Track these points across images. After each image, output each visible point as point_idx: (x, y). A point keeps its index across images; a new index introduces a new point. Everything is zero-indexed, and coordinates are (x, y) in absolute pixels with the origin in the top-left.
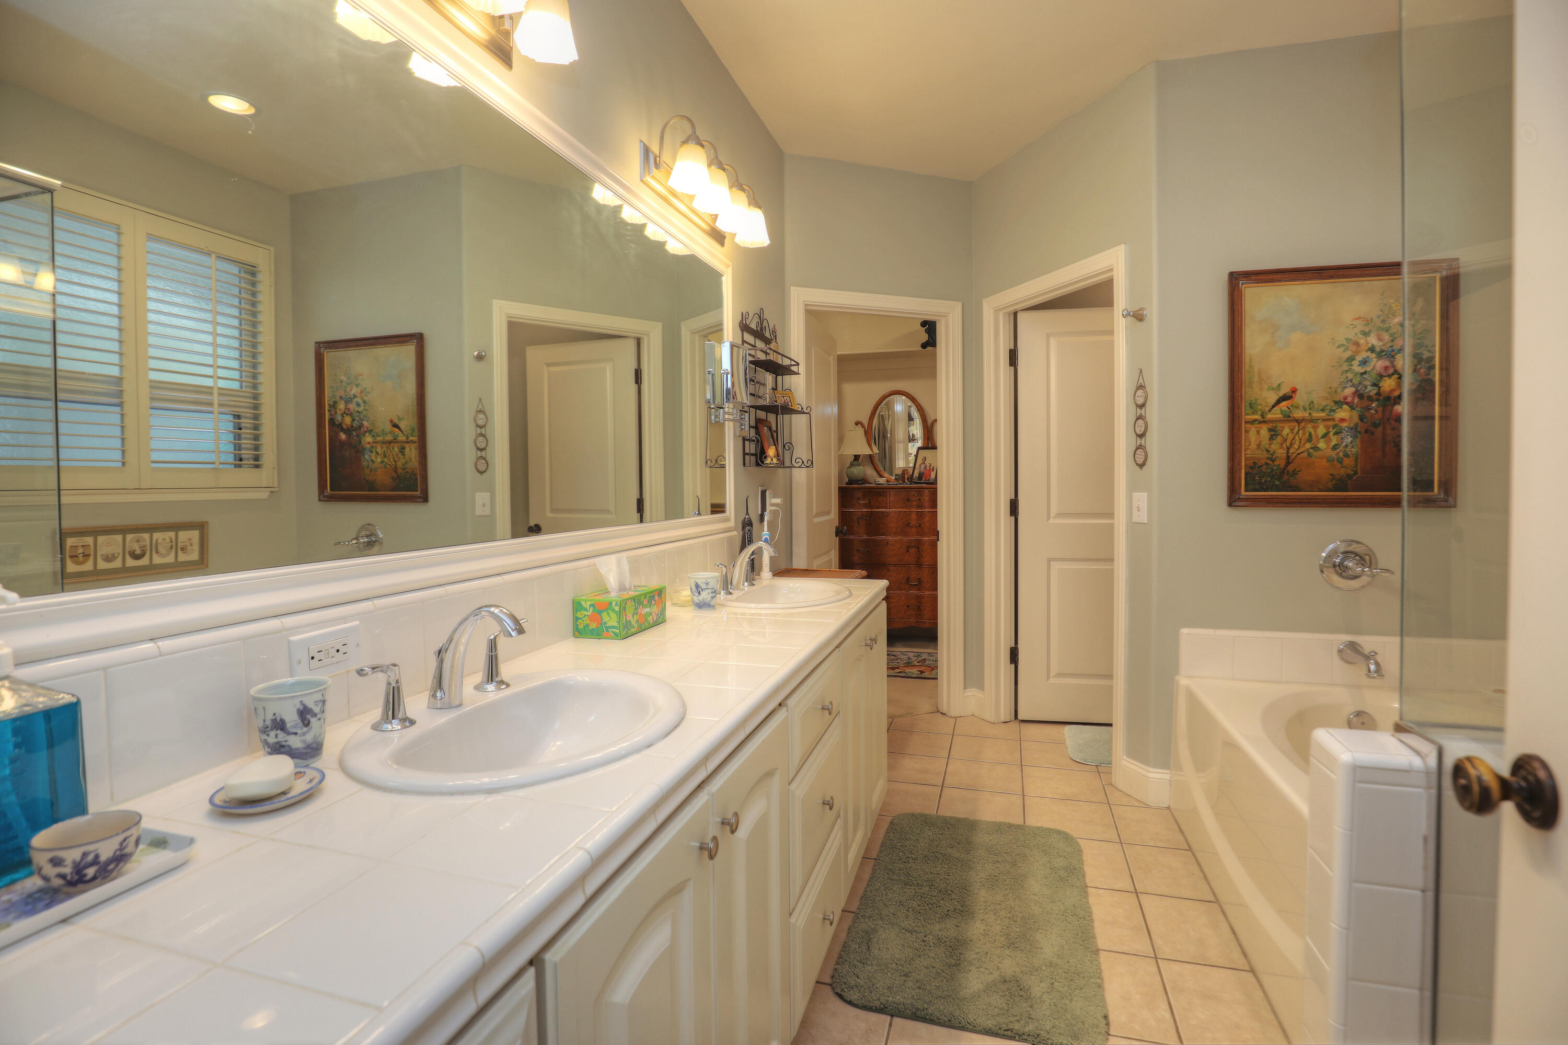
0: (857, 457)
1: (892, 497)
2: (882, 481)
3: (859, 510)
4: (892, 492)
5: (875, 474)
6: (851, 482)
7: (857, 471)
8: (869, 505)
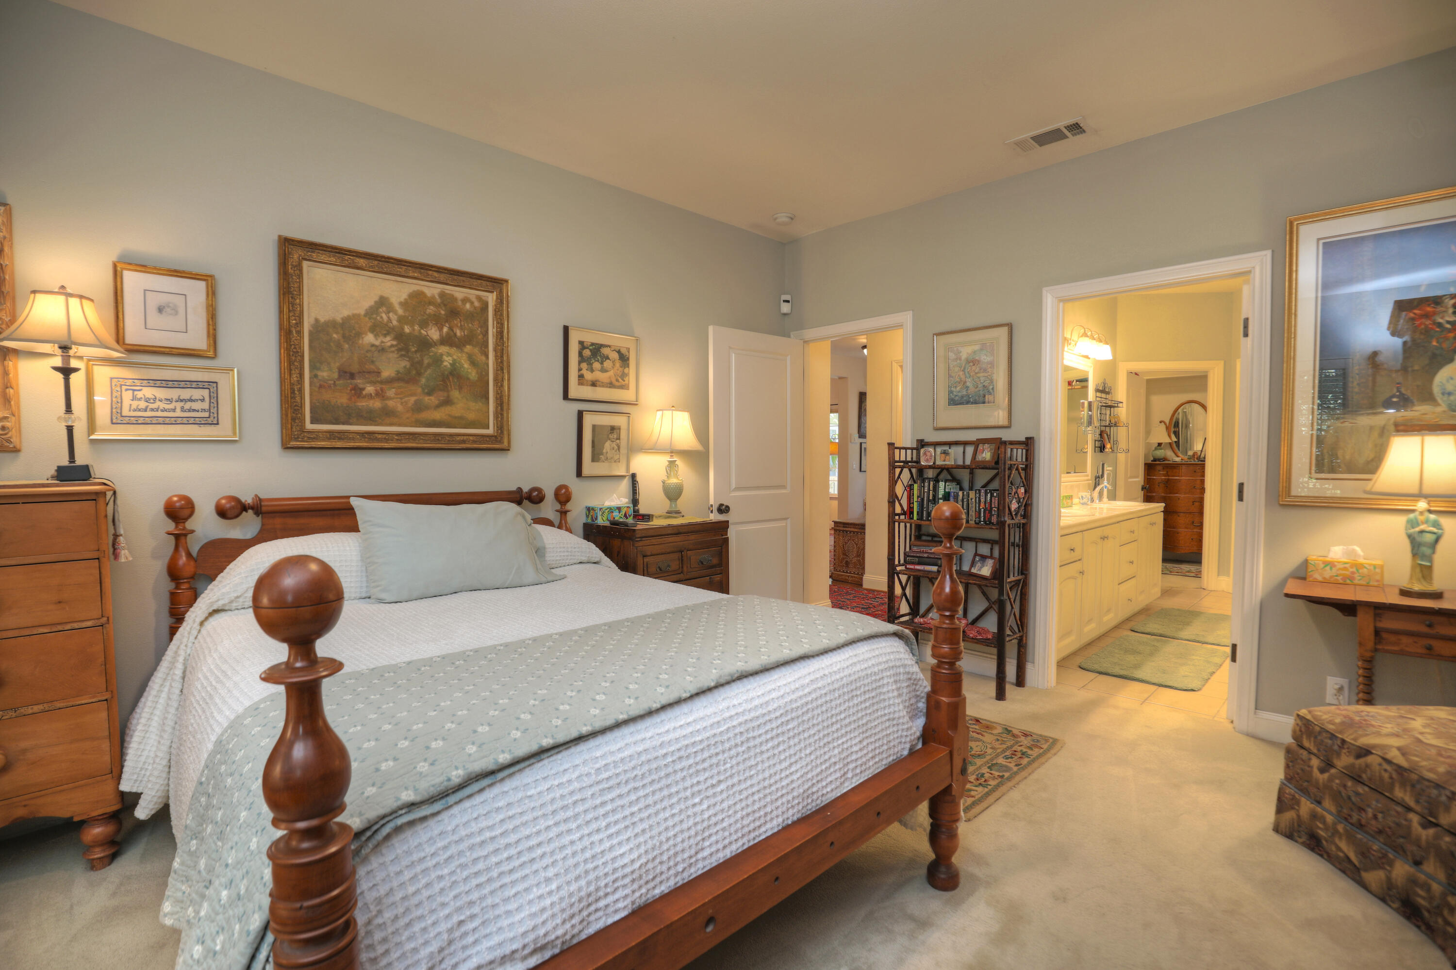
0: (1160, 444)
1: (1184, 469)
2: (1178, 459)
3: (1160, 476)
4: (1184, 467)
5: (1173, 454)
6: (1155, 460)
7: (1160, 453)
8: (1167, 475)
